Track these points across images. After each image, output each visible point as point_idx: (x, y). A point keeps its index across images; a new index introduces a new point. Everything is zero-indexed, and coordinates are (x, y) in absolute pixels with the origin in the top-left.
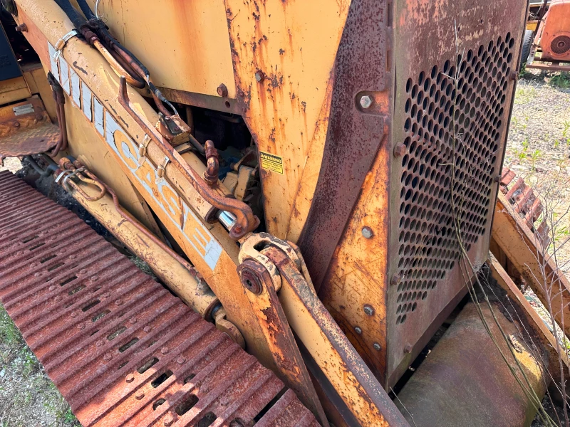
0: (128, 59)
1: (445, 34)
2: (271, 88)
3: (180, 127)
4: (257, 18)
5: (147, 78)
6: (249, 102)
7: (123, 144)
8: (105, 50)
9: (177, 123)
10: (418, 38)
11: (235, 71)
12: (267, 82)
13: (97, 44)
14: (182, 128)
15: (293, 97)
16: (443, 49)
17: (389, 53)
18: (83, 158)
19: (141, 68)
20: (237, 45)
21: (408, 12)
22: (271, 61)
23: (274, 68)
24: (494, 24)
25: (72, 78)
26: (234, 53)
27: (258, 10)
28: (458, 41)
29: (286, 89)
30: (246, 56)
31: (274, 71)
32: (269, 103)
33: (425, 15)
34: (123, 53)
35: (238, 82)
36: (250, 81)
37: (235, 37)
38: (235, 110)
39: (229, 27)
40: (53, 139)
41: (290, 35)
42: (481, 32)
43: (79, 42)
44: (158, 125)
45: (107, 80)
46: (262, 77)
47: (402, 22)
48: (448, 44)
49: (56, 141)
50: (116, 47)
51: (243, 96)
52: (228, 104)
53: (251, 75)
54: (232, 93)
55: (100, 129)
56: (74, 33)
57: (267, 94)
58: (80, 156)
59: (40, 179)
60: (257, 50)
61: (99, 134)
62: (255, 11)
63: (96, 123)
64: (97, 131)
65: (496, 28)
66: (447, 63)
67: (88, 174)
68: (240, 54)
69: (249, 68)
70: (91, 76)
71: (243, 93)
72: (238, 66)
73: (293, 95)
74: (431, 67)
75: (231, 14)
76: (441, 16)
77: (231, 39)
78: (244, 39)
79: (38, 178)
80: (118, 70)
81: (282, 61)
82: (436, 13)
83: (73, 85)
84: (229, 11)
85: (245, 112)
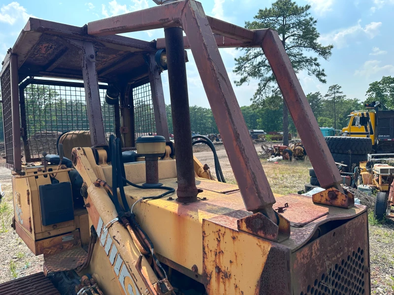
0: (143, 236)
1: (319, 262)
2: (224, 277)
3: (167, 287)
4: (219, 241)
5: (152, 251)
6: (210, 280)
7: (129, 285)
8: (132, 231)
9: (166, 284)
10: (304, 270)
11: (204, 261)
12: (221, 274)
13: (128, 227)
14: (168, 288)
15: (236, 287)
16: (319, 269)
17: (289, 284)
18: (96, 276)
19: (150, 243)
20: (206, 249)
21: (298, 261)
22: (225, 264)
23: (226, 268)
24: (348, 246)
25: (108, 239)
26: (204, 253)
27: (220, 238)
28: (327, 263)
29: (232, 281)
30: (211, 257)
31: (226, 270)
32: (222, 285)
33: (307, 259)
34: (141, 233)
35: (205, 268)
36: (212, 269)
37: (206, 245)
38: (201, 281)
39: (203, 239)
40: (82, 260)
41: (236, 256)
42: (342, 253)
43: (119, 225)
44: (155, 286)
45: (130, 250)
46: (219, 270)
47: (295, 266)
48: (322, 266)
49: (83, 262)
50: (138, 228)
51: (207, 276)
52: (197, 276)
53: (212, 267)
54: (200, 271)
55: (117, 272)
56: (117, 219)
57: (221, 280)
58: (94, 274)
59: (62, 281)
60: (217, 256)
61: (115, 274)
62: (218, 237)
63: (115, 267)
64: (114, 271)
65: (350, 249)
66: (323, 275)
67: (98, 290)
68: (207, 254)
69: (212, 263)
70: (122, 246)
71: (207, 275)
72: (206, 260)
73: (236, 286)
74: (314, 281)
75: (205, 234)
76: (317, 254)
77: (203, 245)
78: (211, 248)
79: (61, 280)
80: (137, 244)
81: (231, 267)
82: (314, 254)
83: (107, 242)
84: (204, 232)
85: (207, 284)
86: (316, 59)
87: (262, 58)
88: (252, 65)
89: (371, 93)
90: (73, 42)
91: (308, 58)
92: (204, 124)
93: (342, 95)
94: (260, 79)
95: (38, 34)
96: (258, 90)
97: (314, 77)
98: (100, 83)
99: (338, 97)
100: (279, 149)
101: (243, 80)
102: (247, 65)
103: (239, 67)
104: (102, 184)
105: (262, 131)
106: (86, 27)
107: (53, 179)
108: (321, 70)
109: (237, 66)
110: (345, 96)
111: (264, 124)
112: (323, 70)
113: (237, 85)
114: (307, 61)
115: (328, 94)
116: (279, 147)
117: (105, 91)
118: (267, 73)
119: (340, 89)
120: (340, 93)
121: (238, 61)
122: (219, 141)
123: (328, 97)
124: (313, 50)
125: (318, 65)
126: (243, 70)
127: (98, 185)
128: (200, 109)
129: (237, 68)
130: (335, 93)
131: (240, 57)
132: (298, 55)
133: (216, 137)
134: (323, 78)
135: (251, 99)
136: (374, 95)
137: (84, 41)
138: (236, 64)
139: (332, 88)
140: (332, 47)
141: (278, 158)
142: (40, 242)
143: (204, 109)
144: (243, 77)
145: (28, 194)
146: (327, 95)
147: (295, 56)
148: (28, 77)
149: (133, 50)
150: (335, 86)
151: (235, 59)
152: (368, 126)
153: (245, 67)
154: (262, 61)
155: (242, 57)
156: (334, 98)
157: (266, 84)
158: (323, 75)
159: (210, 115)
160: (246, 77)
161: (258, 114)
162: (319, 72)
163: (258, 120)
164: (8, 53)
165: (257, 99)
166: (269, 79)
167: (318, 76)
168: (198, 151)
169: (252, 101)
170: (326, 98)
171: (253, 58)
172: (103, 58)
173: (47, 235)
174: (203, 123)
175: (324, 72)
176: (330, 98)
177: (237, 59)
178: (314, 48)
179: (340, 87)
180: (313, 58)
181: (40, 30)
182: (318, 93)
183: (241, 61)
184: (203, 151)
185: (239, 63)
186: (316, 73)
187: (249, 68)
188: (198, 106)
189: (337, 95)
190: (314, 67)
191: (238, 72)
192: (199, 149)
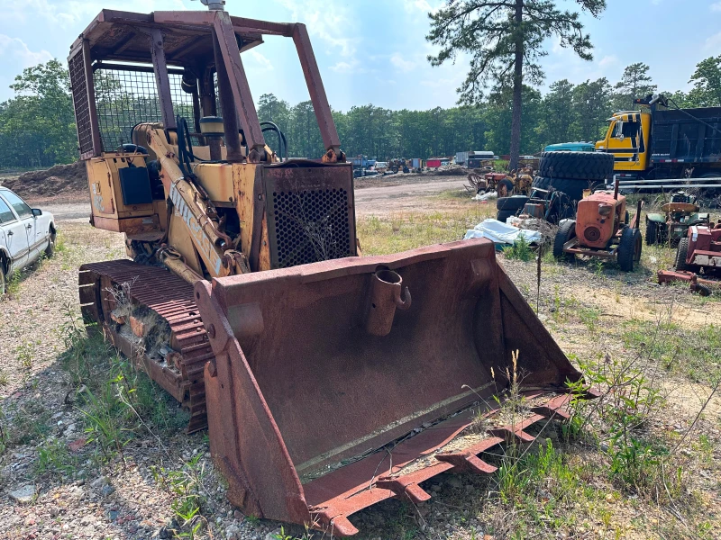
2: (242, 196)
4: (239, 175)
6: (237, 202)
11: (234, 192)
13: (191, 182)
21: (271, 174)
30: (237, 186)
31: (243, 190)
32: (242, 202)
33: (280, 176)
35: (234, 195)
36: (237, 195)
38: (233, 206)
39: (233, 177)
43: (184, 181)
47: (268, 176)
51: (236, 200)
52: (232, 204)
53: (238, 193)
54: (233, 200)
56: (183, 178)
62: (238, 172)
69: (237, 190)
70: (185, 193)
76: (290, 177)
82: (287, 176)
84: (233, 172)
85: (237, 206)
86: (575, 16)
87: (480, 14)
88: (462, 26)
89: (699, 80)
90: (142, 30)
91: (563, 13)
92: (387, 141)
93: (651, 84)
94: (474, 53)
95: (111, 24)
96: (470, 74)
97: (570, 48)
98: (169, 67)
99: (641, 88)
100: (493, 180)
101: (444, 55)
102: (453, 26)
103: (437, 30)
104: (171, 155)
105: (491, 153)
106: (152, 15)
107: (129, 164)
108: (584, 36)
109: (434, 28)
111: (497, 140)
112: (588, 37)
113: (433, 65)
114: (560, 19)
115: (623, 81)
116: (494, 176)
117: (181, 76)
118: (488, 43)
119: (647, 72)
120: (646, 79)
121: (436, 18)
122: (408, 172)
123: (622, 88)
125: (578, 26)
126: (445, 35)
127: (168, 156)
128: (379, 111)
129: (433, 32)
130: (635, 80)
131: (441, 11)
132: (546, 7)
133: (403, 164)
134: (587, 51)
135: (459, 91)
137: (152, 27)
138: (432, 25)
139: (631, 71)
141: (489, 194)
142: (123, 221)
143: (386, 112)
144: (443, 49)
145: (109, 176)
146: (620, 85)
147: (540, 10)
148: (96, 61)
149: (201, 34)
150: (637, 66)
151: (430, 16)
152: (637, 139)
153: (449, 31)
154: (481, 18)
155: (444, 10)
156: (634, 90)
157: (486, 62)
158: (588, 45)
159: (397, 124)
160: (450, 50)
161: (487, 120)
162: (580, 39)
163: (486, 133)
164: (79, 37)
165: (468, 90)
166: (492, 54)
167: (577, 47)
168: (362, 187)
169: (460, 94)
170: (618, 91)
171: (463, 13)
172: (174, 39)
173: (128, 215)
174: (384, 140)
175: (590, 41)
176: (626, 91)
177: (434, 14)
179: (647, 68)
180: (571, 13)
181: (112, 20)
182: (603, 81)
183: (440, 18)
184: (370, 186)
185: (437, 23)
186: (574, 42)
187: (457, 32)
188: (376, 106)
189: (641, 83)
190: (572, 31)
191: (436, 39)
192: (364, 184)
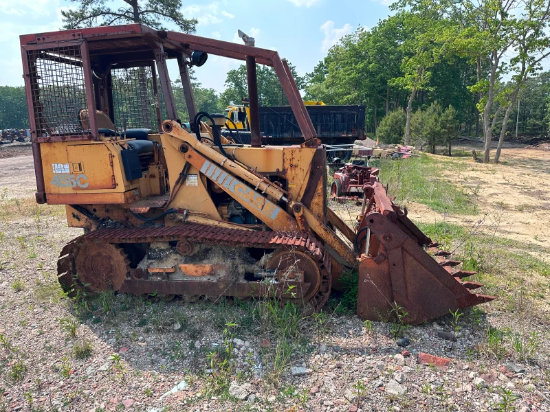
2: (294, 167)
4: (292, 154)
7: (240, 188)
29: (299, 167)
31: (296, 164)
35: (284, 167)
36: (288, 167)
37: (285, 158)
41: (301, 157)
46: (292, 165)
52: (278, 173)
54: (281, 170)
55: (226, 186)
68: (286, 161)
69: (288, 164)
70: (238, 168)
71: (285, 170)
72: (285, 164)
75: (284, 154)
78: (288, 158)
81: (298, 162)
85: (285, 174)
88: (90, 26)
89: (229, 84)
107: (122, 147)
110: (199, 84)
121: (68, 16)
124: (173, 21)
131: (71, 11)
136: (233, 86)
140: (196, 22)
142: (126, 193)
151: (63, 13)
152: (245, 122)
154: (106, 23)
155: (74, 11)
177: (66, 13)
178: (175, 19)
183: (71, 17)
185: (70, 20)
